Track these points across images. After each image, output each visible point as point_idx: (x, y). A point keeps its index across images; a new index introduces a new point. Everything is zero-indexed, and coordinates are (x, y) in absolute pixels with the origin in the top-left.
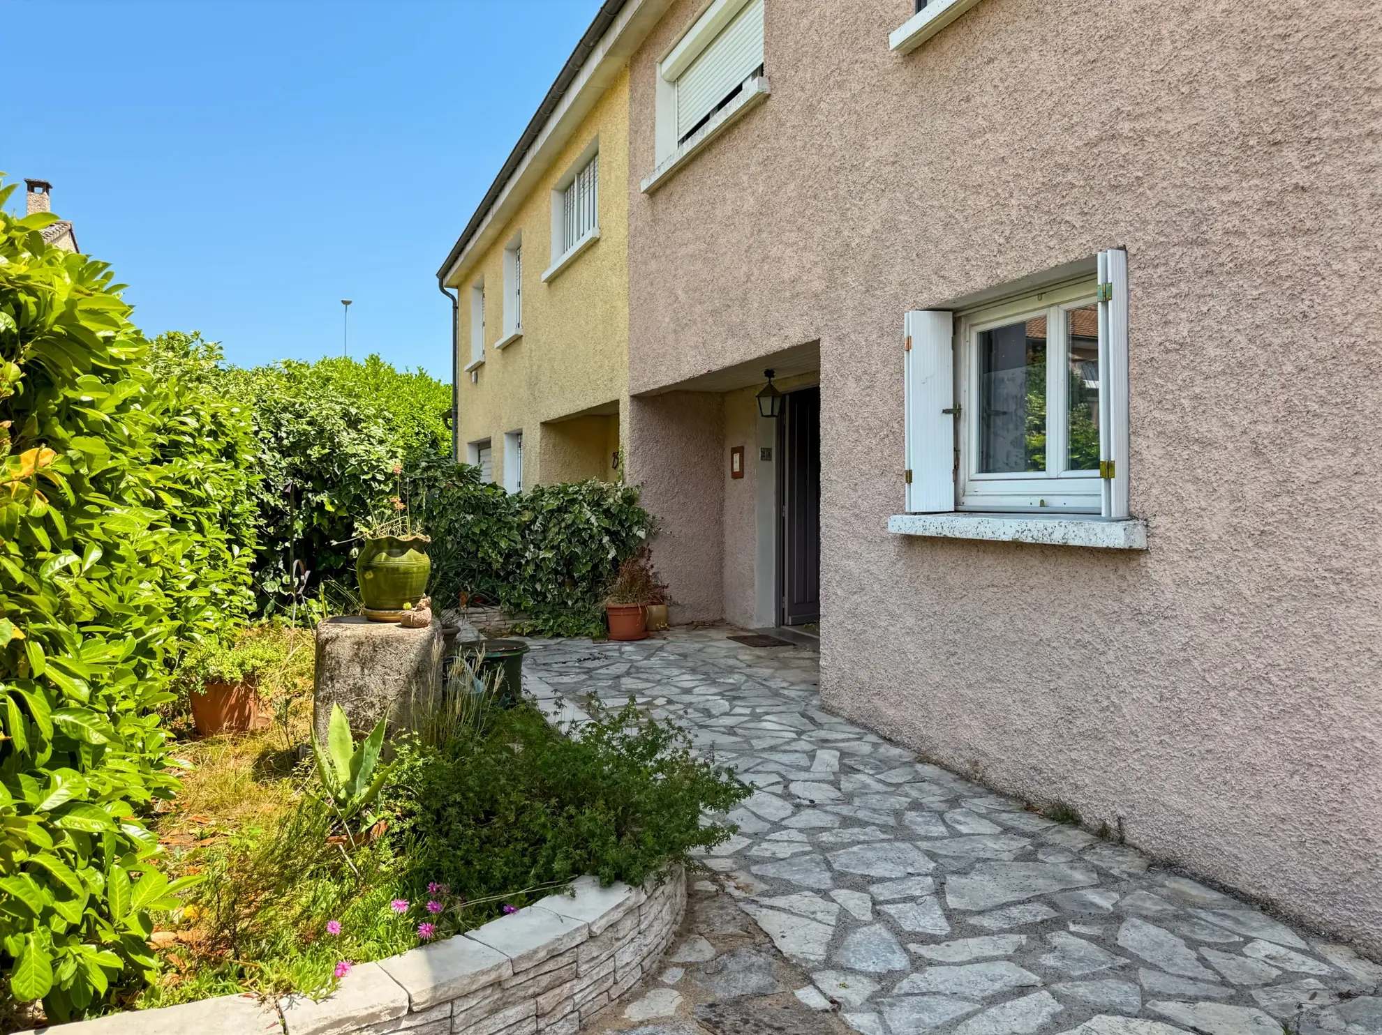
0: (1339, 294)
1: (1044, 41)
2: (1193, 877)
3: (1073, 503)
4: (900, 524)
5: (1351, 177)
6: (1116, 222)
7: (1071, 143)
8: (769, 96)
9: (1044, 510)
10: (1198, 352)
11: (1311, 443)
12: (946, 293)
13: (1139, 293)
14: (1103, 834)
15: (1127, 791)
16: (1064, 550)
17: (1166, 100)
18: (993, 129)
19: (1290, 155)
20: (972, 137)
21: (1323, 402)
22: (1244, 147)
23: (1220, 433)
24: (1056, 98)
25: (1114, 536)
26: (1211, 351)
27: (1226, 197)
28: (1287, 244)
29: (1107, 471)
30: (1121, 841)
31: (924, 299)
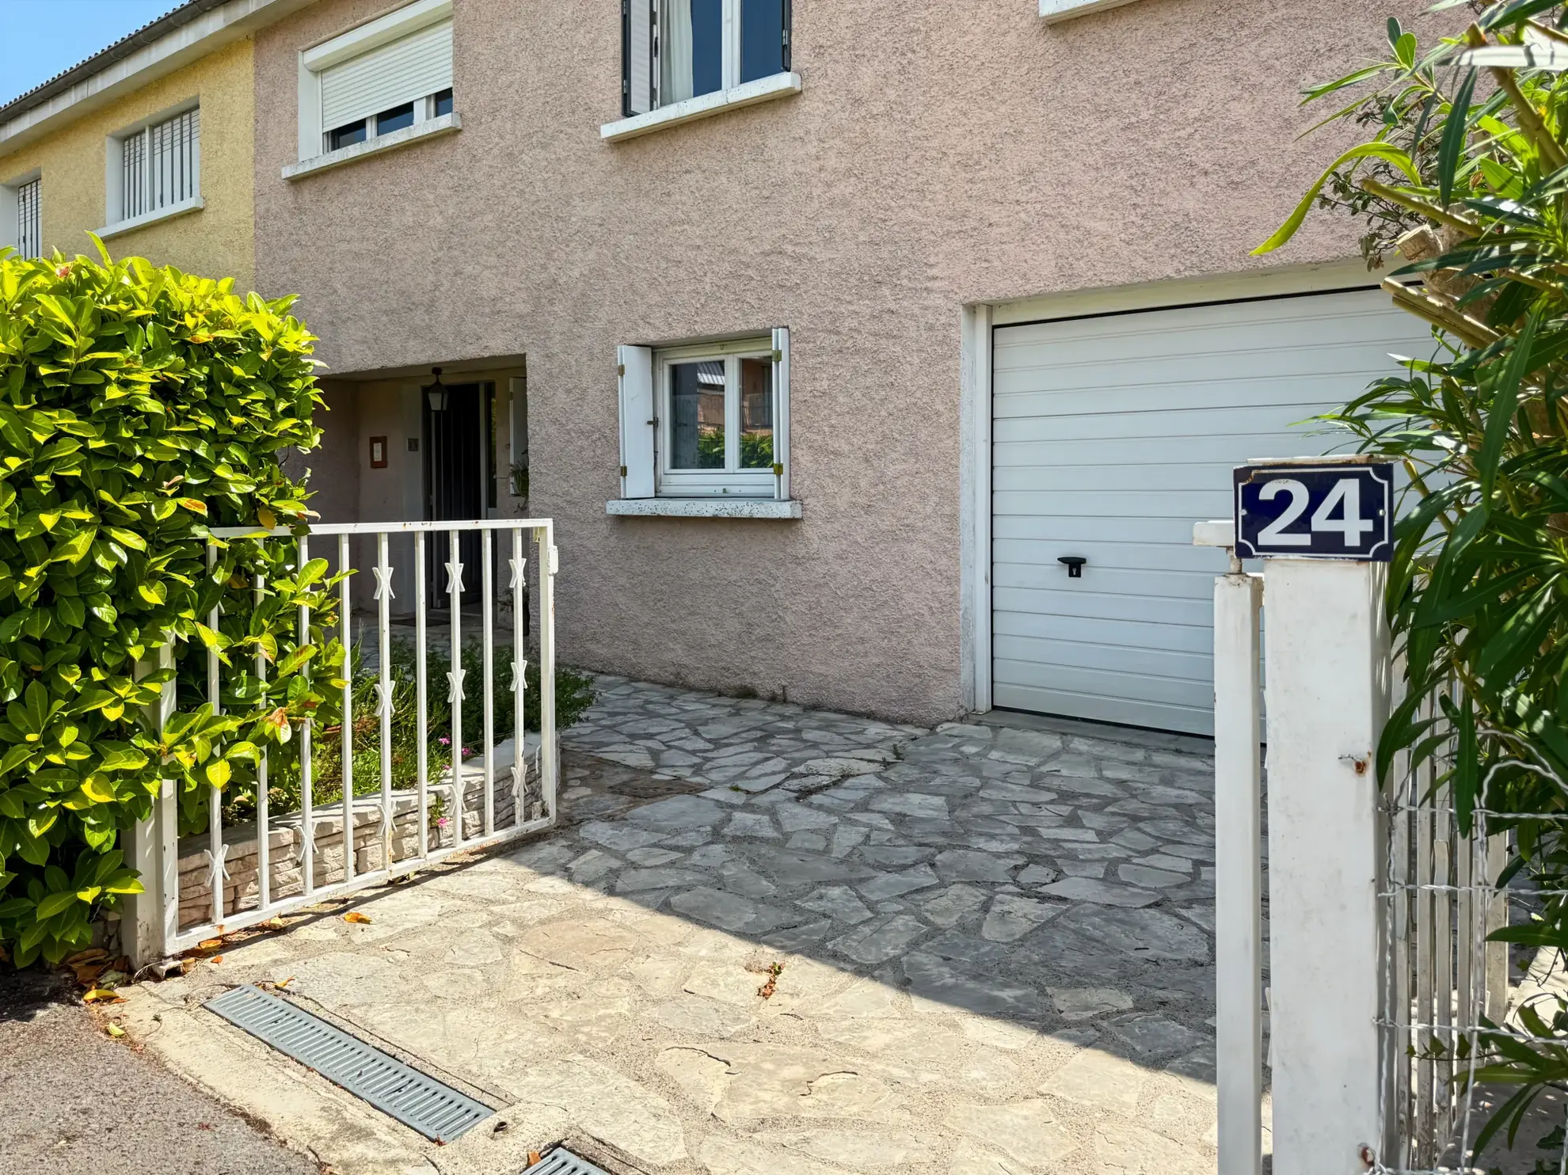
0: (909, 375)
1: (730, 171)
2: (829, 710)
3: (746, 490)
4: (615, 507)
5: (917, 311)
6: (783, 310)
7: (751, 249)
8: (460, 131)
9: (725, 496)
10: (834, 399)
11: (894, 455)
12: (652, 336)
13: (797, 357)
14: (773, 699)
15: (788, 668)
16: (751, 521)
17: (814, 238)
18: (690, 222)
19: (885, 291)
20: (673, 224)
21: (901, 433)
22: (861, 279)
23: (846, 448)
24: (739, 215)
25: (784, 510)
26: (841, 399)
27: (851, 308)
28: (883, 342)
29: (779, 470)
30: (785, 701)
31: (632, 337)
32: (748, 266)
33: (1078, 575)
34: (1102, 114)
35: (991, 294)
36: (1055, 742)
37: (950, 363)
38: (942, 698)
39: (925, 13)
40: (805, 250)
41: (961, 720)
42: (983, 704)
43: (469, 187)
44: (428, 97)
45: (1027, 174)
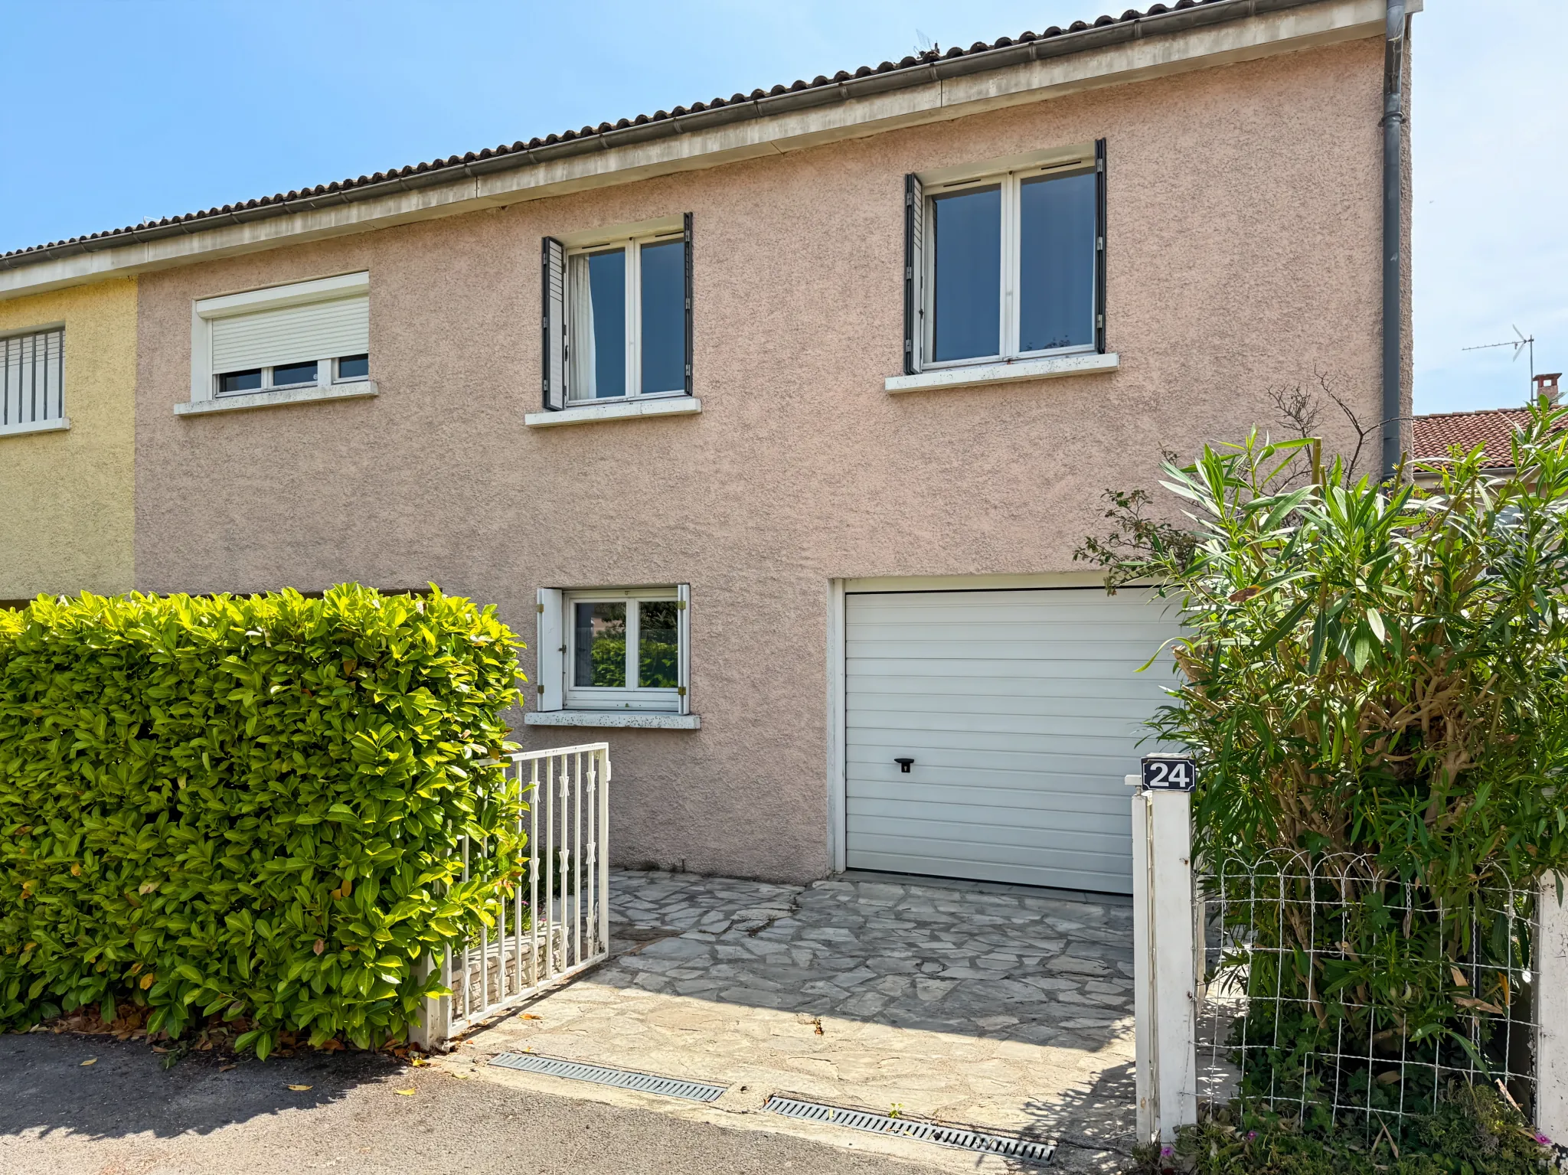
0: (788, 626)
1: (641, 463)
2: (722, 876)
4: (532, 719)
5: (793, 580)
6: (684, 570)
7: (658, 523)
8: (376, 396)
9: (628, 709)
10: (727, 639)
11: (776, 683)
12: (568, 582)
13: (697, 606)
14: (674, 870)
15: (686, 844)
17: (712, 520)
18: (604, 497)
19: (769, 564)
20: (590, 497)
21: (781, 667)
22: (750, 554)
23: (737, 676)
24: (648, 497)
25: (686, 723)
26: (733, 640)
27: (741, 574)
28: (767, 601)
29: (682, 692)
30: (684, 871)
31: (549, 582)
32: (655, 536)
33: (908, 771)
34: (927, 459)
35: (849, 573)
36: (899, 891)
37: (820, 619)
38: (813, 863)
39: (799, 371)
40: (704, 528)
41: (828, 878)
42: (841, 868)
43: (386, 445)
44: (333, 359)
45: (874, 494)
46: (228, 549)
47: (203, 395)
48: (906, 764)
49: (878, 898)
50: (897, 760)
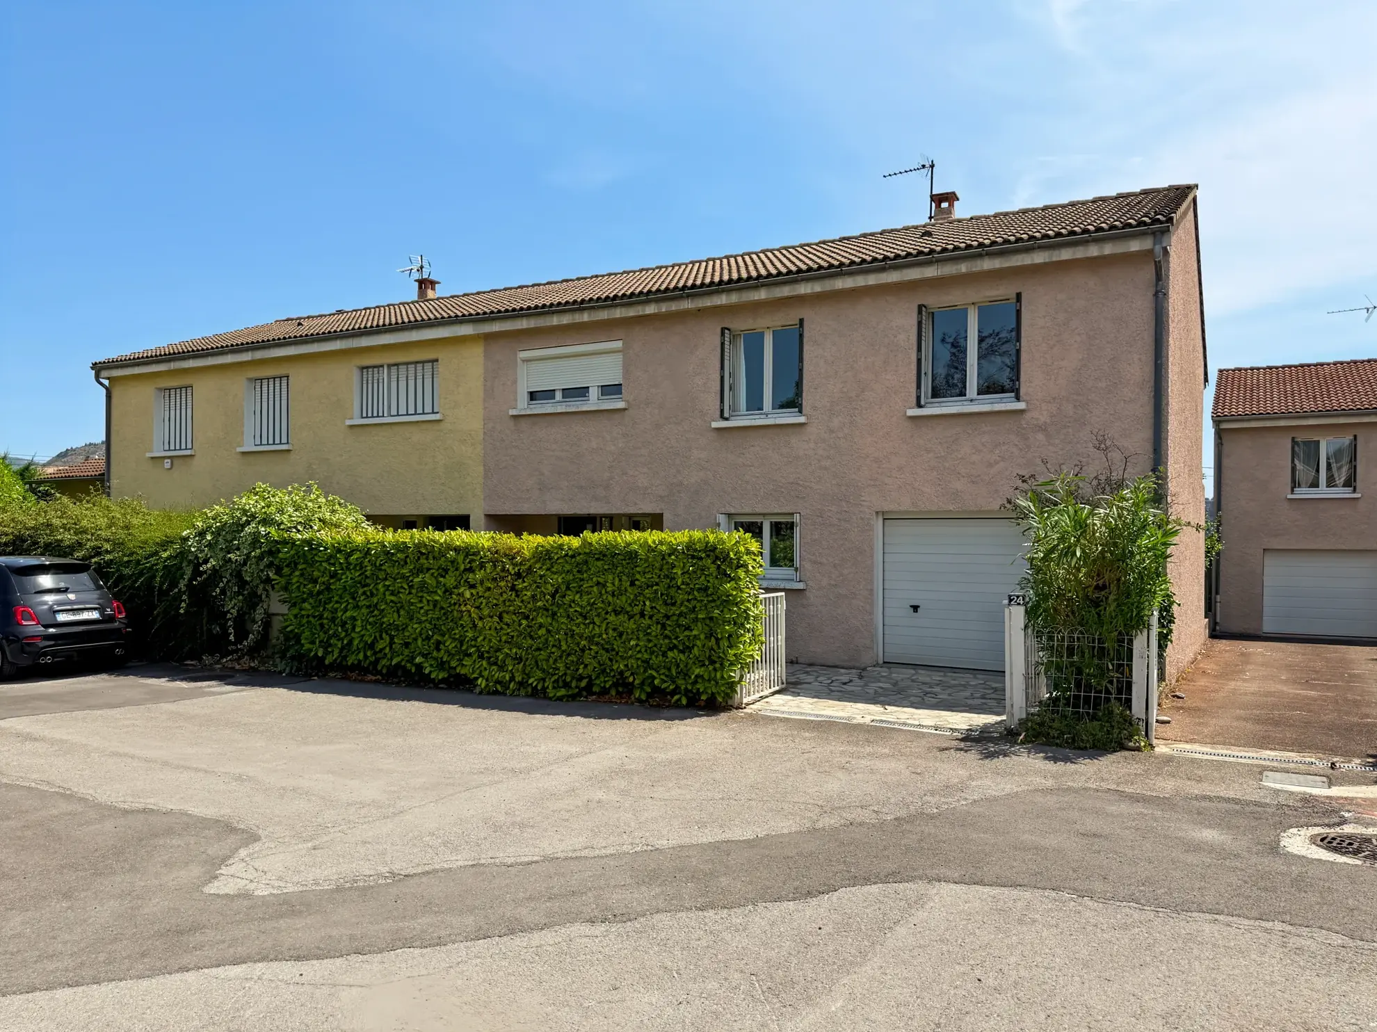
0: (853, 535)
1: (774, 449)
2: (818, 665)
3: (776, 576)
5: (856, 511)
6: (797, 505)
8: (627, 409)
10: (821, 542)
11: (847, 566)
12: (732, 510)
13: (804, 524)
14: (792, 662)
15: (798, 649)
18: (753, 466)
19: (843, 503)
20: (745, 465)
21: (849, 557)
22: (833, 497)
23: (825, 561)
24: (778, 466)
25: (800, 586)
26: (824, 543)
27: (828, 508)
28: (842, 522)
29: (796, 569)
30: (797, 663)
31: (723, 510)
32: (782, 487)
33: (917, 612)
34: (928, 451)
35: (886, 509)
36: (913, 672)
37: (871, 533)
38: (866, 659)
39: (860, 403)
40: (808, 484)
41: (874, 666)
42: (881, 662)
43: (632, 436)
44: (598, 386)
45: (900, 469)
46: (540, 489)
47: (522, 406)
48: (915, 608)
49: (903, 674)
50: (911, 606)
